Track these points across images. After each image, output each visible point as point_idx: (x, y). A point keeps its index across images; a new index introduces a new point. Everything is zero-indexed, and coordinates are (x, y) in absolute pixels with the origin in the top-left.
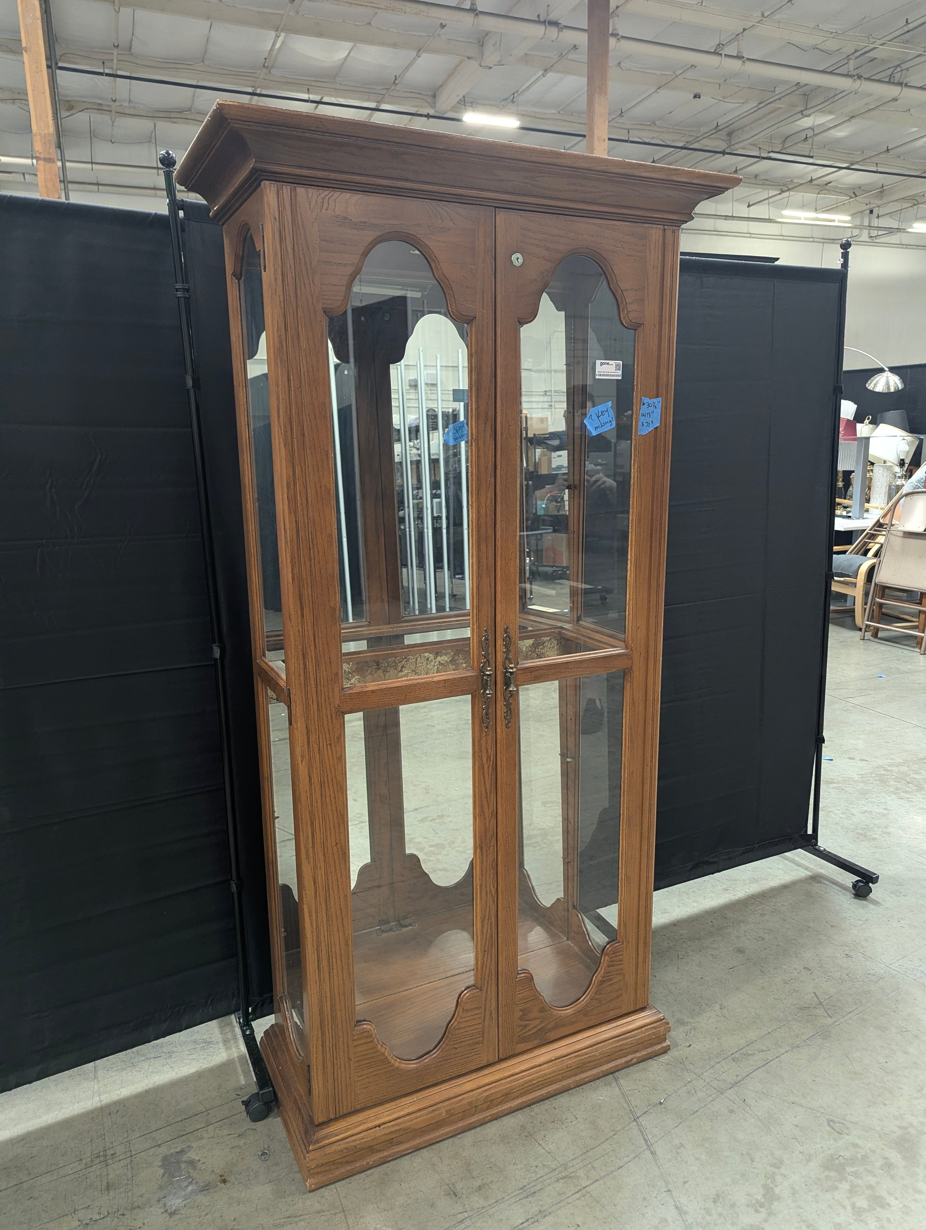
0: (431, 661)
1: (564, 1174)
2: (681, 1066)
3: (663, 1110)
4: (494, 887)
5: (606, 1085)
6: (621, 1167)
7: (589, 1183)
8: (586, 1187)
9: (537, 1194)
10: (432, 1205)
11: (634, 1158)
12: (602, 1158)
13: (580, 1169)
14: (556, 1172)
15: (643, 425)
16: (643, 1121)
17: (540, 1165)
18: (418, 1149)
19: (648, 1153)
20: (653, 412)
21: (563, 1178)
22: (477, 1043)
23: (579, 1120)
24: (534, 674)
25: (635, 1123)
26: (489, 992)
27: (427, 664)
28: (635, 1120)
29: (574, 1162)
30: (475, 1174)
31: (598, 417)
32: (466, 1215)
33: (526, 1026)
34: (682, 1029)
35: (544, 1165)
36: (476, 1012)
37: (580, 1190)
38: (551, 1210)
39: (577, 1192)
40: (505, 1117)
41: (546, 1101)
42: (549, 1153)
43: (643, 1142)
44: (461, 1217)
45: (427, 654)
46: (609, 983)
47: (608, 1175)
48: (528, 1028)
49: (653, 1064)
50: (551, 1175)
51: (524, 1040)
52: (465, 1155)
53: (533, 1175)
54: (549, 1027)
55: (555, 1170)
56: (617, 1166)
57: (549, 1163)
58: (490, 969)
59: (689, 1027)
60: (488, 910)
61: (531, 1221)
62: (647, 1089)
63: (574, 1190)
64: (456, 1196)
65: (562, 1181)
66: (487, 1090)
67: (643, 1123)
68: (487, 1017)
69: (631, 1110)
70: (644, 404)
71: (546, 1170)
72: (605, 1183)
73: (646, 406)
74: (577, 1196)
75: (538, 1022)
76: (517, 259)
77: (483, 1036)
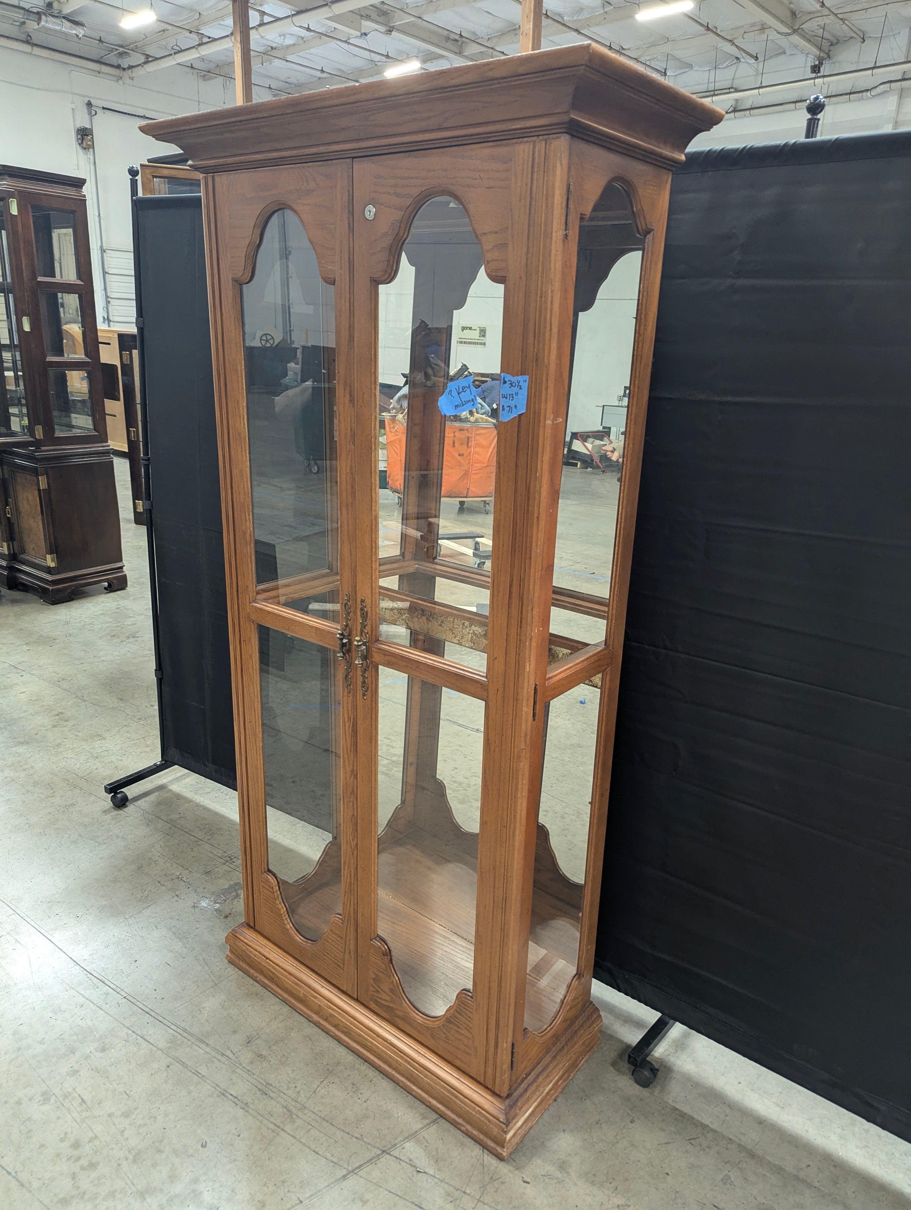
1: (293, 1110)
2: (487, 1179)
3: (410, 1175)
5: (422, 1114)
6: (317, 1153)
7: (289, 1131)
8: (283, 1130)
9: (264, 1096)
10: (235, 1032)
11: (332, 1162)
12: (323, 1135)
13: (304, 1121)
14: (294, 1103)
15: (503, 409)
16: (385, 1158)
17: (298, 1089)
19: (344, 1172)
20: (517, 394)
21: (289, 1110)
22: (339, 966)
23: (365, 1105)
25: (379, 1152)
28: (384, 1151)
29: (310, 1114)
30: (274, 1048)
31: (459, 394)
32: (231, 1055)
33: (378, 992)
34: (553, 1169)
35: (299, 1092)
37: (279, 1127)
38: (250, 1111)
39: (275, 1125)
40: (344, 1048)
41: (377, 1072)
42: (315, 1092)
43: (357, 1165)
44: (228, 1053)
47: (304, 1144)
48: (380, 996)
49: (477, 1150)
50: (290, 1100)
51: (377, 1003)
52: (292, 1035)
53: (285, 1087)
54: (398, 1012)
55: (296, 1101)
56: (316, 1150)
57: (303, 1096)
58: (349, 912)
59: (559, 1175)
61: (235, 1100)
62: (435, 1153)
63: (278, 1122)
64: (248, 1043)
65: (285, 1110)
66: (334, 1010)
67: (383, 1159)
68: (347, 952)
69: (396, 1145)
70: (505, 382)
71: (294, 1096)
72: (292, 1145)
73: (507, 385)
74: (272, 1126)
75: (388, 998)
76: (370, 211)
77: (344, 964)
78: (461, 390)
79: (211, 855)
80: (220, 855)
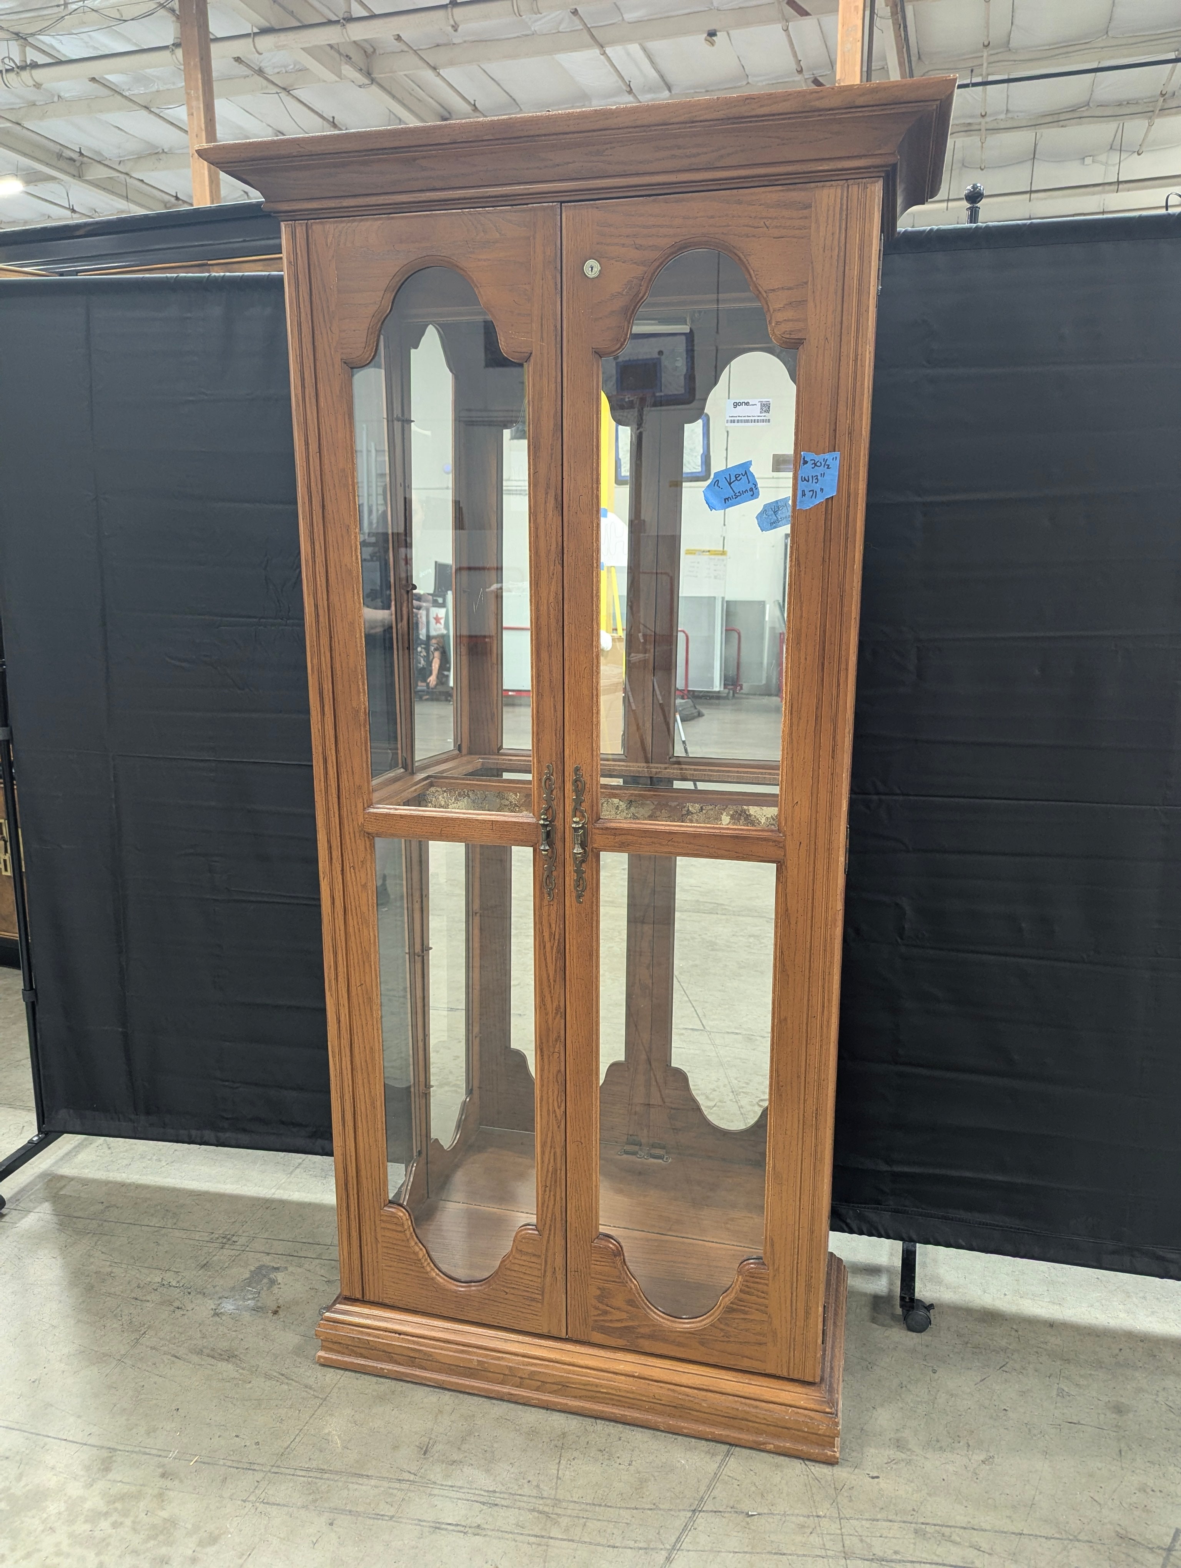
0: (622, 811)
1: (546, 1509)
2: (831, 1491)
3: (744, 1524)
4: (559, 1107)
5: (708, 1452)
6: (614, 1547)
7: (560, 1537)
8: (552, 1538)
9: (496, 1508)
10: (396, 1448)
11: (641, 1549)
12: (606, 1523)
13: (570, 1516)
14: (541, 1502)
15: (804, 495)
16: (701, 1520)
17: (535, 1483)
18: (441, 1387)
19: (664, 1554)
20: (823, 475)
21: (540, 1512)
22: (533, 1300)
23: (632, 1468)
24: (618, 838)
25: (689, 1514)
26: (551, 1243)
27: (616, 813)
28: (694, 1511)
29: (571, 1506)
30: (465, 1447)
31: (730, 484)
32: (412, 1477)
33: (606, 1313)
34: (892, 1452)
35: (538, 1486)
36: (534, 1259)
37: (543, 1537)
38: (490, 1533)
39: (536, 1536)
40: (558, 1414)
41: (620, 1426)
42: (558, 1478)
43: (673, 1539)
44: (406, 1476)
45: (616, 801)
46: (743, 1316)
47: (591, 1543)
48: (609, 1318)
49: (798, 1466)
50: (534, 1500)
51: (604, 1330)
52: (479, 1423)
53: (516, 1487)
54: (642, 1330)
55: (542, 1498)
56: (611, 1543)
57: (545, 1488)
58: (553, 1213)
59: (904, 1456)
60: (550, 1135)
61: (459, 1528)
62: (753, 1489)
63: (537, 1531)
64: (425, 1454)
65: (536, 1514)
66: (535, 1365)
67: (699, 1521)
68: (549, 1274)
69: (702, 1498)
70: (805, 462)
71: (534, 1492)
72: (576, 1550)
73: (810, 465)
74: (533, 1539)
75: (624, 1316)
76: (592, 268)
77: (543, 1295)
78: (733, 479)
79: (192, 1242)
80: (207, 1239)
